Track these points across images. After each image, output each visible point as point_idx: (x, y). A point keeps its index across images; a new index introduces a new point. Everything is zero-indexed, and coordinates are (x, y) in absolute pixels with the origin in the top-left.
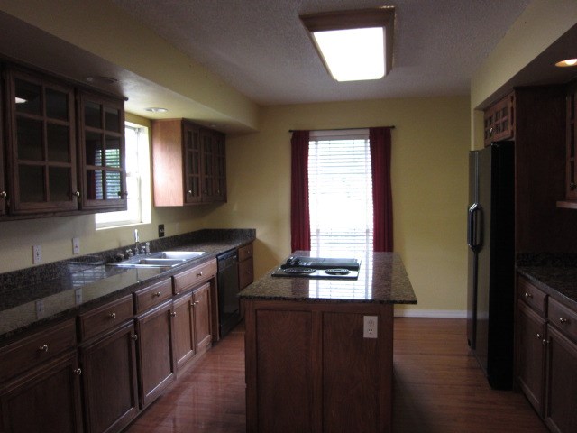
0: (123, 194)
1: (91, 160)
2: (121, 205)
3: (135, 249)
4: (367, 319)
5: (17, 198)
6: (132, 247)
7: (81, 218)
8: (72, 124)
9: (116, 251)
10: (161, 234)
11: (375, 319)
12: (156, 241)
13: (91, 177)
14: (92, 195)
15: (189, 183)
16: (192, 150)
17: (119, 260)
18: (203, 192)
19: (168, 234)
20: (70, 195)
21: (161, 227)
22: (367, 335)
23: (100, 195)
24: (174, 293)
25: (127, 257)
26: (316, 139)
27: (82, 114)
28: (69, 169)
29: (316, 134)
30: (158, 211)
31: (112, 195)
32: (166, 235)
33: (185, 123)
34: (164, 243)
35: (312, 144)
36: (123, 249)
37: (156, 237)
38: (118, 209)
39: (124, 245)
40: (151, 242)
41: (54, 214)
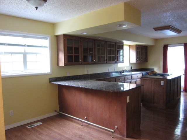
0: (123, 60)
1: (118, 55)
2: (123, 62)
3: (126, 71)
4: (162, 82)
5: (107, 61)
6: (125, 71)
7: (116, 64)
8: (115, 49)
9: (122, 71)
10: (131, 69)
11: (163, 82)
12: (130, 70)
13: (118, 57)
14: (118, 60)
15: (137, 58)
16: (138, 51)
17: (122, 72)
18: (141, 60)
19: (133, 69)
20: (114, 60)
21: (131, 67)
22: (162, 84)
23: (119, 60)
24: (132, 79)
25: (124, 72)
26: (170, 47)
27: (116, 47)
28: (114, 56)
29: (170, 45)
30: (131, 64)
31: (121, 60)
32: (132, 69)
33: (136, 45)
34: (132, 70)
35: (168, 48)
36: (123, 71)
37: (130, 69)
38: (122, 63)
39: (123, 70)
40: (129, 70)
41: (112, 63)
